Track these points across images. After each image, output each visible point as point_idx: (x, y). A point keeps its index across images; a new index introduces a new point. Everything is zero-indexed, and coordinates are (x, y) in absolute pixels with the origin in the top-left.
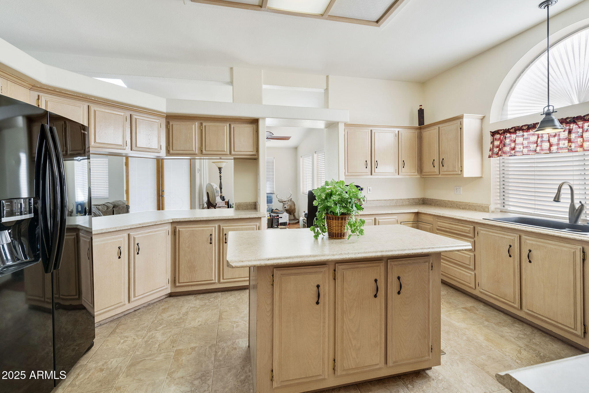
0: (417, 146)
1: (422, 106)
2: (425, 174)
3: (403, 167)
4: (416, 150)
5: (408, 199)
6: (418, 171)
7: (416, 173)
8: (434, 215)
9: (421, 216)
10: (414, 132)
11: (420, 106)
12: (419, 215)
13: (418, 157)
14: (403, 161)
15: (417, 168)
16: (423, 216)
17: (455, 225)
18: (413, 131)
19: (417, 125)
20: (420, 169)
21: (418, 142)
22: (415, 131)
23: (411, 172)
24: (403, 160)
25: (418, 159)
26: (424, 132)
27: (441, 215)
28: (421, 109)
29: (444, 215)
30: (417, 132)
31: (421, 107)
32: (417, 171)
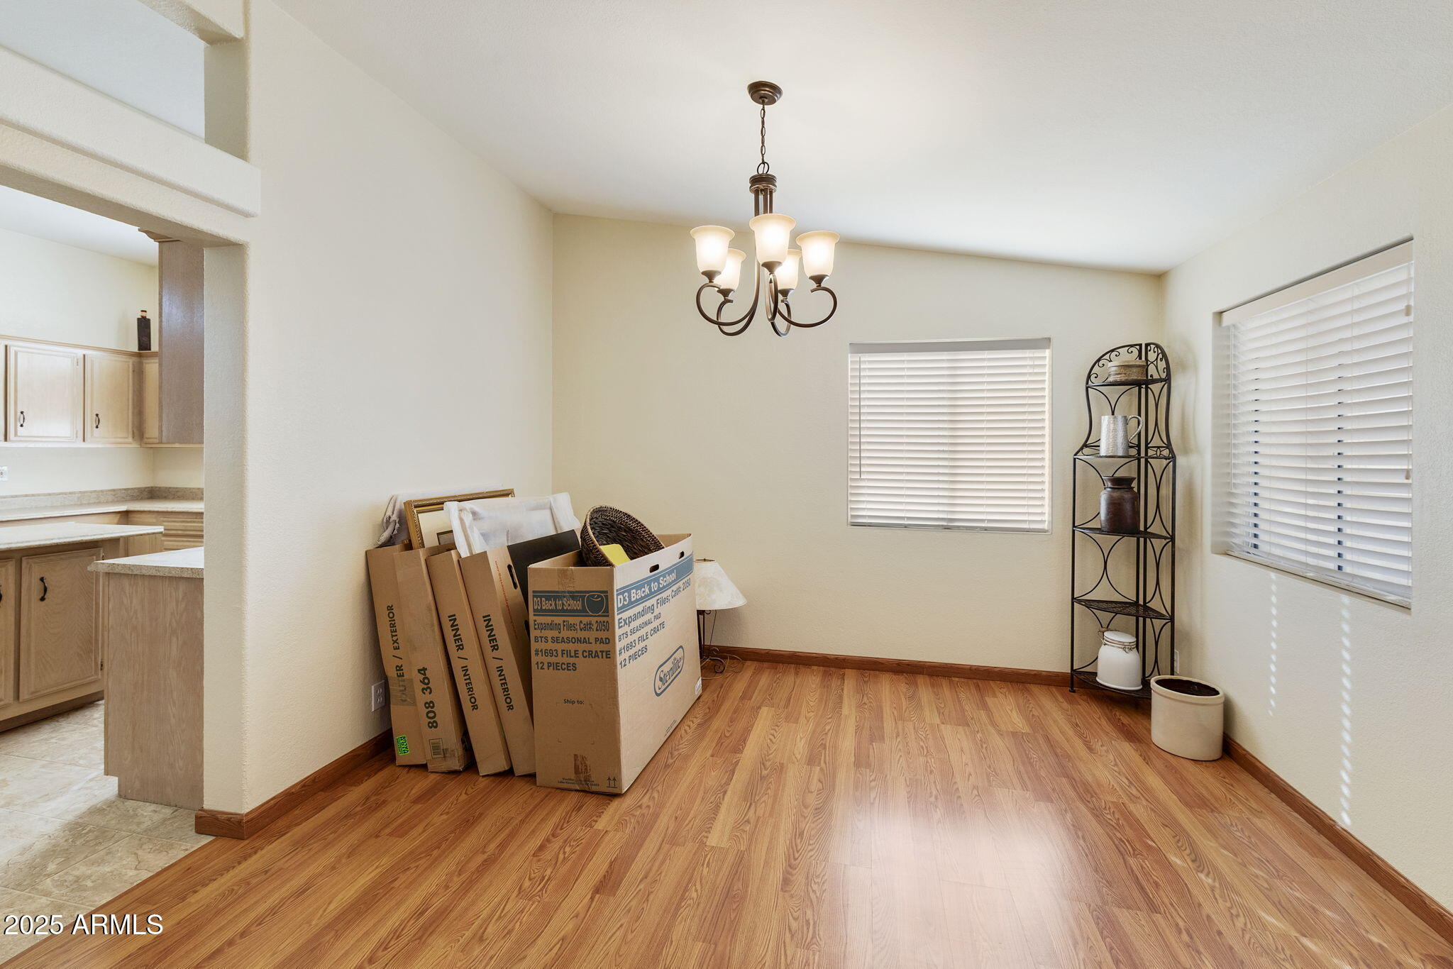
0: (131, 388)
1: (146, 311)
2: (151, 441)
3: (95, 426)
4: (131, 396)
5: (114, 490)
6: (133, 433)
7: (130, 439)
8: (158, 512)
9: (134, 517)
10: (125, 360)
11: (142, 311)
12: (130, 515)
13: (134, 408)
14: (97, 415)
15: (130, 430)
16: (139, 516)
17: (191, 522)
18: (124, 358)
19: (135, 348)
20: (139, 432)
21: (133, 381)
22: (128, 360)
23: (116, 438)
24: (95, 413)
25: (133, 413)
26: (148, 363)
27: (169, 510)
28: (144, 318)
29: (174, 510)
30: (131, 361)
31: (144, 314)
32: (130, 435)
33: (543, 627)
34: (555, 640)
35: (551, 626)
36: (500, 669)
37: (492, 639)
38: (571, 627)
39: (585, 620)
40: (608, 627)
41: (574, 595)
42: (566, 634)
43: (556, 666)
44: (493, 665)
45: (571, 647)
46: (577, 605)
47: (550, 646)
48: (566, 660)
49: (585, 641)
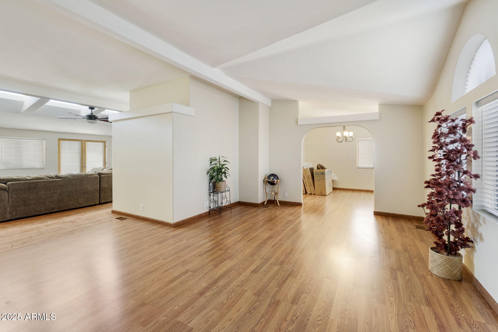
33: (316, 176)
34: (318, 178)
35: (317, 176)
36: (310, 182)
37: (309, 178)
38: (320, 176)
39: (322, 175)
40: (324, 176)
41: (320, 173)
42: (319, 177)
43: (318, 181)
44: (309, 181)
45: (320, 179)
46: (321, 174)
47: (317, 179)
48: (319, 180)
49: (321, 178)
